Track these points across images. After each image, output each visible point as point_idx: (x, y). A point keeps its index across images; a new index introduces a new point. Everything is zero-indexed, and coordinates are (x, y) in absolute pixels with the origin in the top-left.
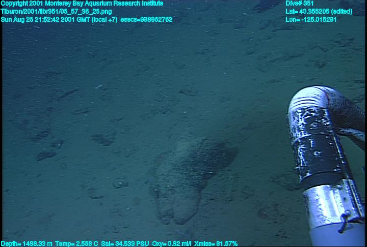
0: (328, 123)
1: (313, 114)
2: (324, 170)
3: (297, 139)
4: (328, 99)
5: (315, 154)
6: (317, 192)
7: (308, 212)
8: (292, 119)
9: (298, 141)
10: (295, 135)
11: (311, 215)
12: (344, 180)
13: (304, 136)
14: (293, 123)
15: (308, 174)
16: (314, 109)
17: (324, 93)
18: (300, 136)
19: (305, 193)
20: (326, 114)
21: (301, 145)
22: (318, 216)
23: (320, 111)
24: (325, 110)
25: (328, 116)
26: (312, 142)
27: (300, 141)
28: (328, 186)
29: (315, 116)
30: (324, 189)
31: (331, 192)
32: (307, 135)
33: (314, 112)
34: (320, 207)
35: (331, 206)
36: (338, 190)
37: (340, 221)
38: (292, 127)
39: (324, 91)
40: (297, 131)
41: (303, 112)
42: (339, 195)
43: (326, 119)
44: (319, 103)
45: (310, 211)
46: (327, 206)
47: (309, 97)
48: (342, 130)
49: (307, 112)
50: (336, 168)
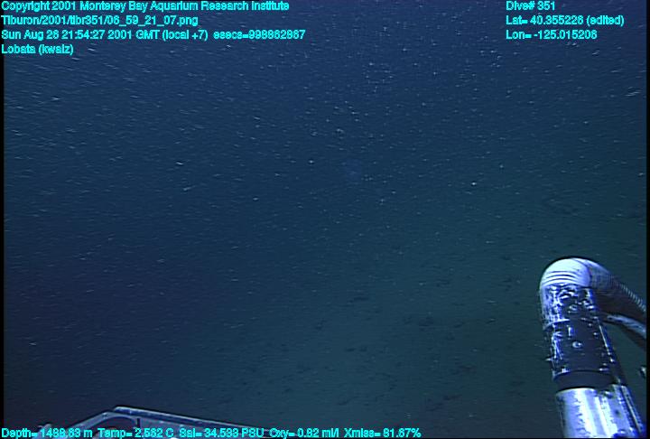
0: (591, 307)
1: (572, 294)
2: (586, 368)
3: (550, 323)
4: (591, 276)
5: (574, 344)
6: (576, 396)
8: (545, 298)
9: (551, 327)
10: (547, 318)
12: (615, 386)
13: (559, 320)
14: (545, 302)
15: (564, 371)
16: (573, 287)
17: (585, 268)
18: (554, 321)
19: (559, 394)
20: (589, 295)
21: (556, 331)
22: (578, 430)
23: (582, 290)
24: (587, 290)
25: (592, 298)
26: (570, 329)
27: (554, 326)
28: (592, 390)
29: (574, 297)
30: (587, 393)
31: (597, 399)
32: (564, 320)
33: (573, 291)
34: (581, 417)
35: (597, 419)
36: (605, 399)
38: (544, 307)
39: (586, 266)
40: (550, 313)
41: (559, 290)
42: (607, 406)
43: (588, 302)
44: (579, 280)
46: (592, 418)
47: (567, 271)
48: (610, 316)
49: (564, 291)
50: (603, 367)
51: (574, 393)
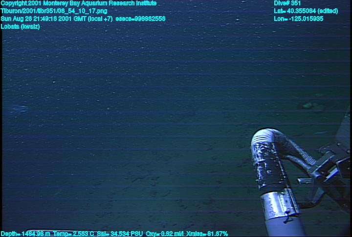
0: (275, 152)
2: (273, 182)
3: (256, 162)
4: (275, 137)
5: (268, 171)
6: (269, 197)
8: (253, 150)
10: (255, 160)
11: (266, 211)
12: (286, 189)
13: (260, 160)
14: (254, 152)
15: (264, 185)
16: (266, 143)
19: (262, 197)
21: (259, 166)
22: (270, 212)
23: (270, 144)
24: (273, 144)
25: (275, 148)
26: (265, 164)
27: (258, 163)
28: (276, 192)
29: (267, 148)
30: (274, 194)
31: (278, 196)
32: (263, 160)
33: (266, 145)
34: (272, 206)
35: (279, 206)
36: (282, 196)
37: (284, 216)
38: (253, 154)
39: (272, 132)
40: (256, 157)
41: (260, 145)
42: (282, 199)
43: (273, 150)
44: (269, 140)
46: (276, 206)
47: (263, 135)
48: (284, 156)
49: (262, 145)
50: (281, 181)
51: (268, 195)
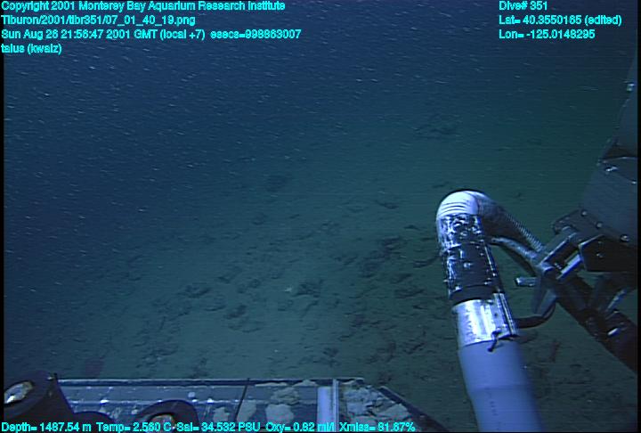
0: (479, 232)
1: (463, 221)
2: (475, 284)
4: (479, 206)
5: (465, 265)
7: (457, 330)
8: (440, 228)
9: (446, 253)
10: (443, 245)
11: (460, 333)
12: (495, 294)
13: (453, 246)
14: (441, 231)
15: (457, 288)
16: (463, 216)
17: (473, 200)
18: (449, 246)
19: (454, 309)
20: (476, 222)
22: (468, 334)
24: (475, 218)
25: (479, 224)
26: (461, 252)
27: (449, 251)
29: (465, 225)
30: (474, 304)
31: (482, 307)
32: (457, 245)
33: (464, 219)
34: (470, 324)
35: (482, 323)
36: (488, 306)
37: (490, 339)
38: (440, 235)
39: (474, 196)
41: (452, 220)
42: (489, 311)
43: (475, 227)
45: (459, 328)
46: (478, 323)
47: (458, 203)
48: (493, 239)
49: (456, 220)
50: (487, 281)
51: (462, 307)
